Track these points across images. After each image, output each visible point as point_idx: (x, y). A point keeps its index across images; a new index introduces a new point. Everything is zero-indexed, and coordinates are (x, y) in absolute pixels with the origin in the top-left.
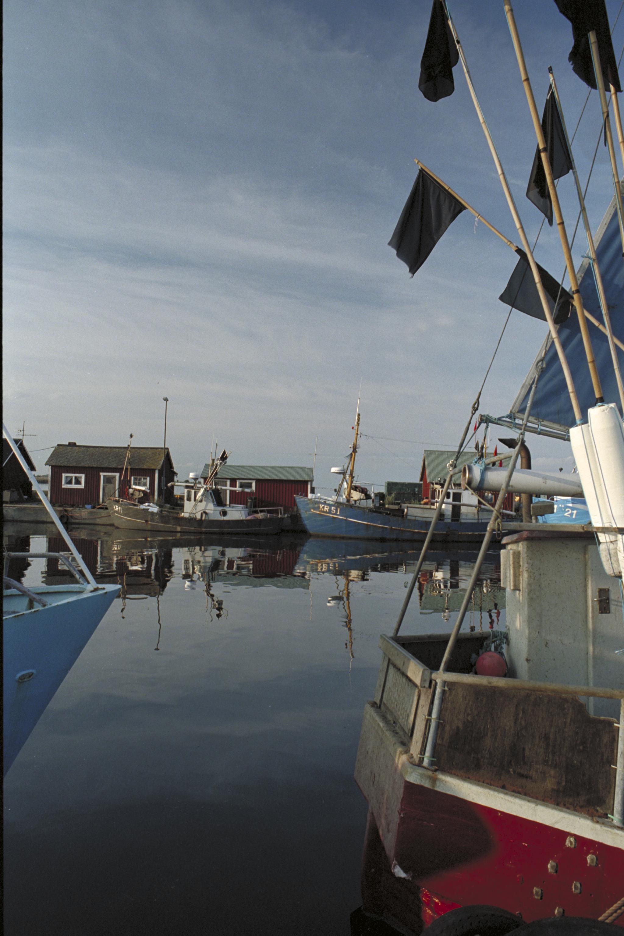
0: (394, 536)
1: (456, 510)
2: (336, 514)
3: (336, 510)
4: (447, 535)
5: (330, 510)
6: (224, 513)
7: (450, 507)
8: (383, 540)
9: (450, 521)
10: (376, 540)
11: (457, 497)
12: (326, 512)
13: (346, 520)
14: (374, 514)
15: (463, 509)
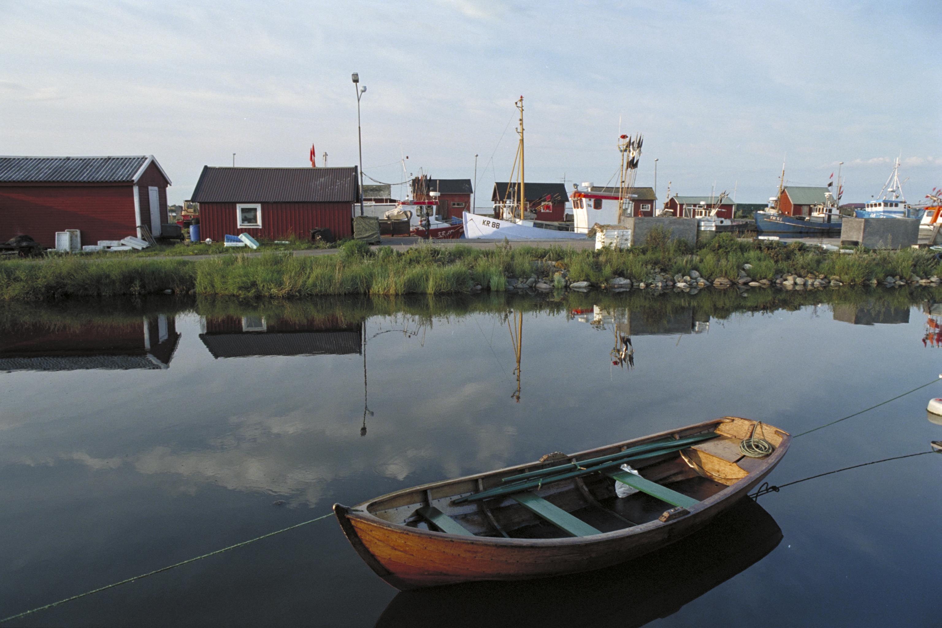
0: (806, 231)
1: (829, 217)
2: (779, 221)
3: (780, 219)
4: (829, 229)
5: (776, 219)
6: (722, 222)
7: (827, 216)
8: (801, 232)
9: (826, 223)
10: (797, 233)
11: (830, 211)
12: (774, 220)
13: (784, 224)
14: (799, 221)
15: (832, 217)
